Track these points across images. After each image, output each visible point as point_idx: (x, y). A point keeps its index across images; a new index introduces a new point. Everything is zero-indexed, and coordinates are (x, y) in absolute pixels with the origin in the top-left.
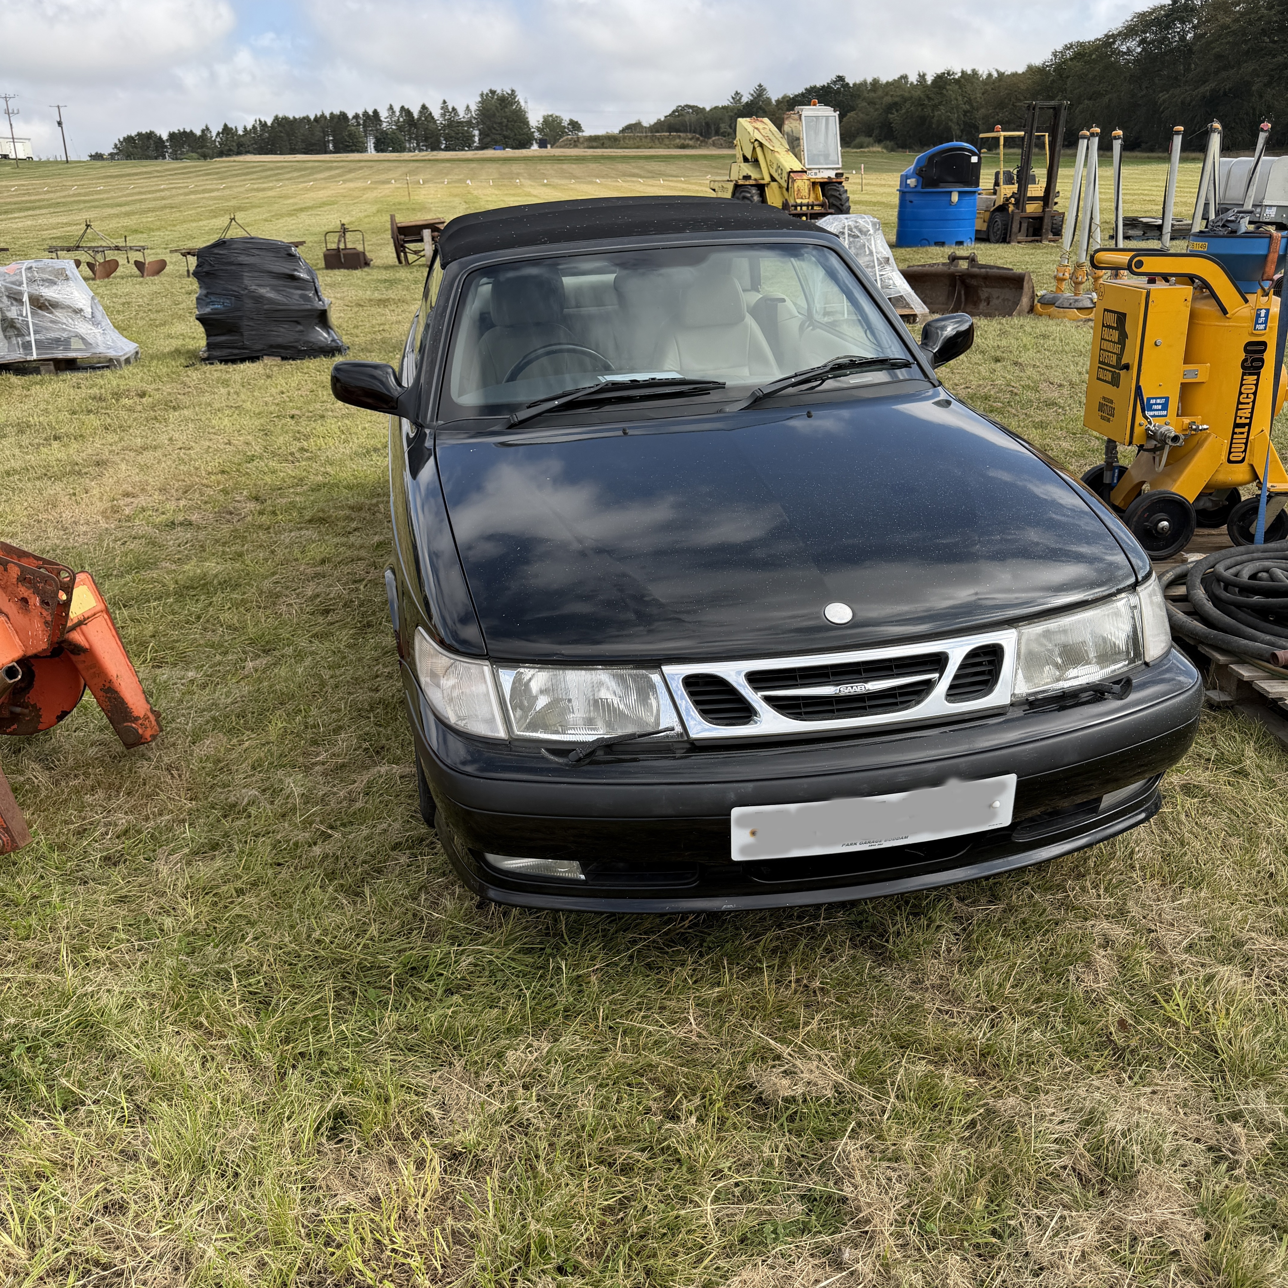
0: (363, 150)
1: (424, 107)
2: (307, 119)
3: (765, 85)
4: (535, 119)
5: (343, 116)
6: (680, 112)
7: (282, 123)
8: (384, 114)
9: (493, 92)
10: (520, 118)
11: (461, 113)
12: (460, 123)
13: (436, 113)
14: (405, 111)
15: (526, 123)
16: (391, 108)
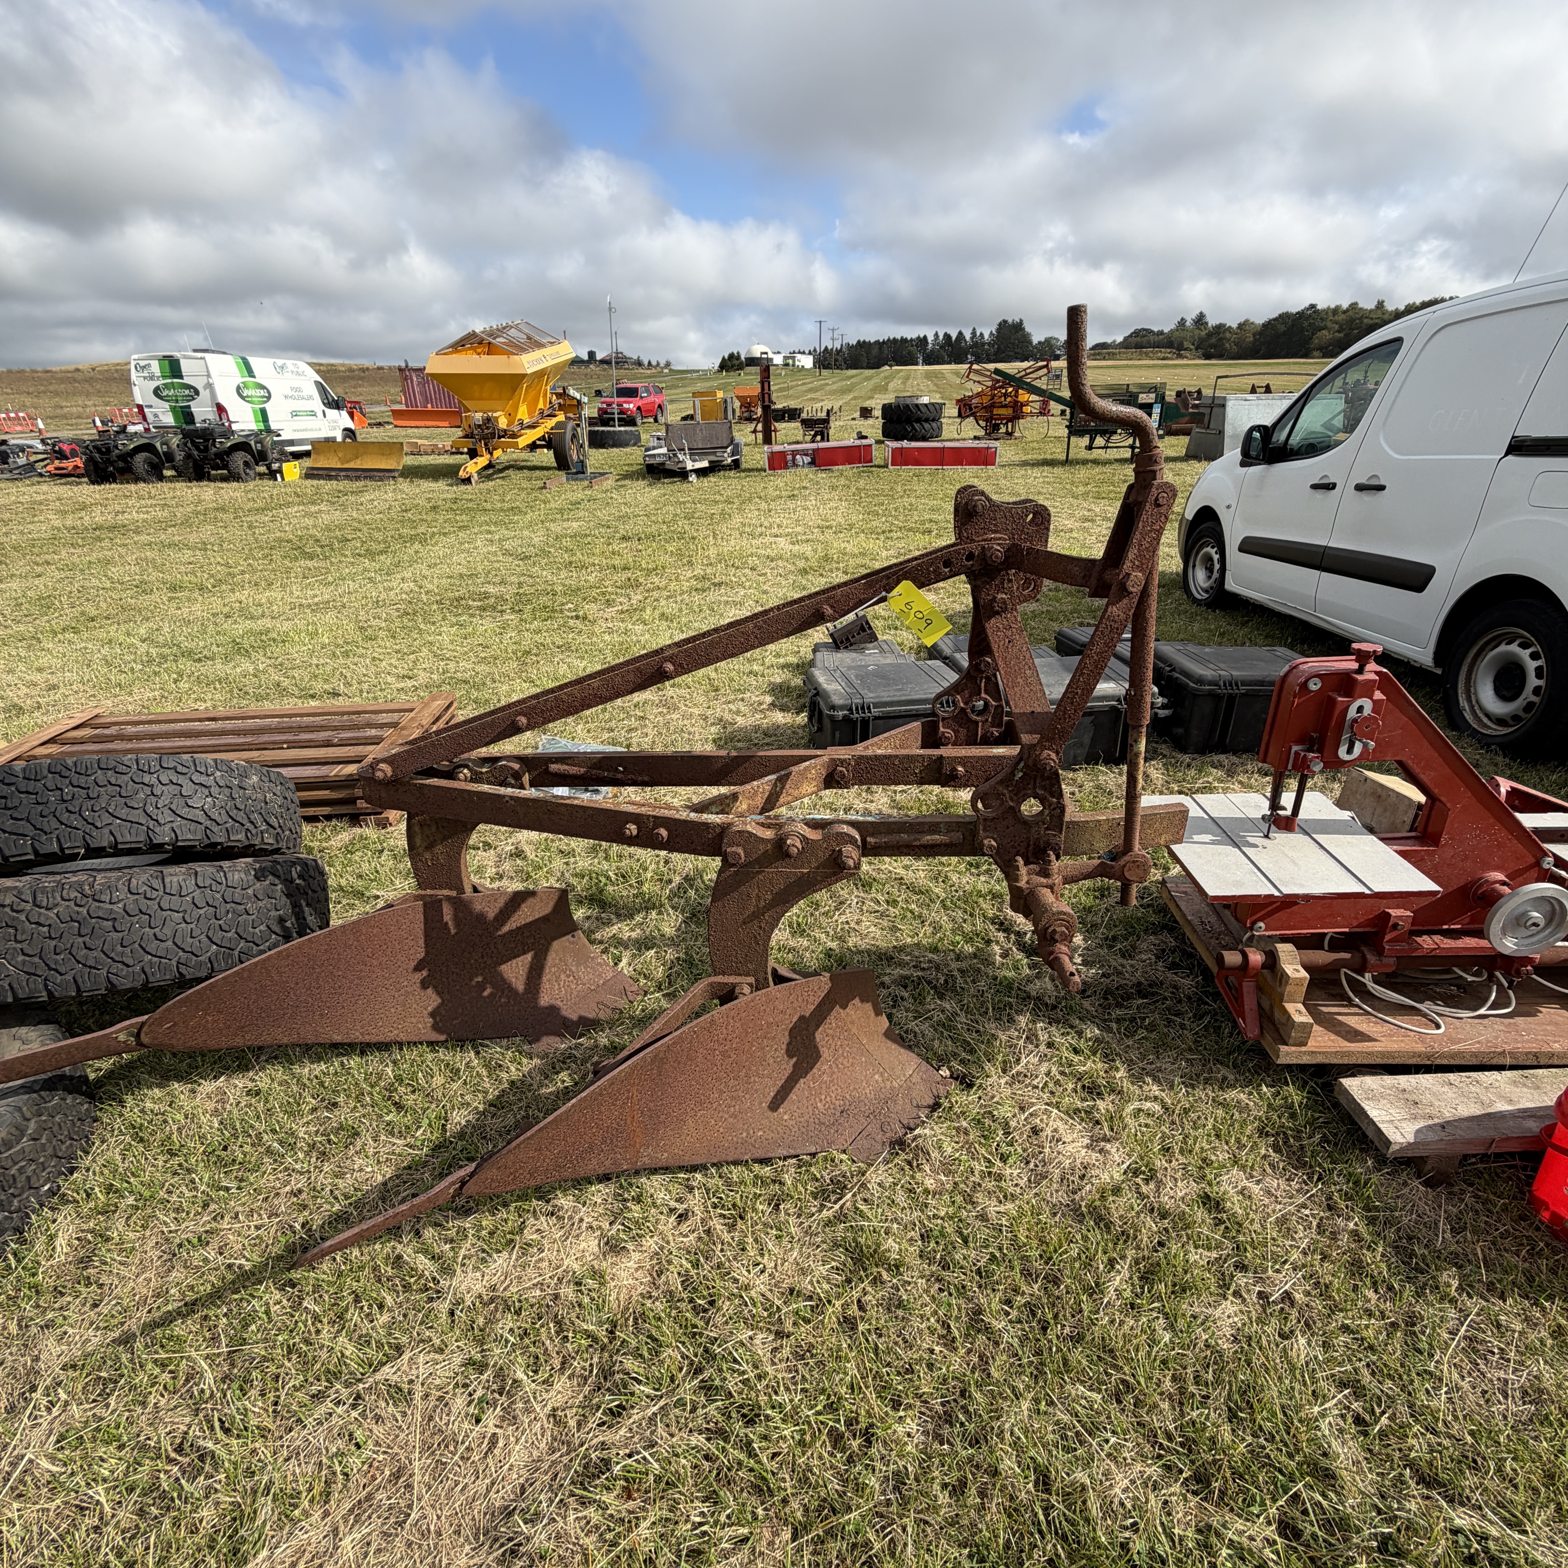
0: (917, 364)
1: (960, 333)
2: (877, 342)
3: (1205, 312)
4: (1035, 340)
5: (904, 341)
6: (1137, 333)
7: (862, 345)
8: (930, 338)
9: (1005, 322)
10: (1026, 338)
11: (986, 336)
12: (983, 344)
13: (968, 336)
14: (947, 336)
15: (1030, 342)
16: (936, 335)
